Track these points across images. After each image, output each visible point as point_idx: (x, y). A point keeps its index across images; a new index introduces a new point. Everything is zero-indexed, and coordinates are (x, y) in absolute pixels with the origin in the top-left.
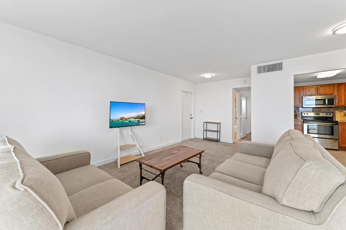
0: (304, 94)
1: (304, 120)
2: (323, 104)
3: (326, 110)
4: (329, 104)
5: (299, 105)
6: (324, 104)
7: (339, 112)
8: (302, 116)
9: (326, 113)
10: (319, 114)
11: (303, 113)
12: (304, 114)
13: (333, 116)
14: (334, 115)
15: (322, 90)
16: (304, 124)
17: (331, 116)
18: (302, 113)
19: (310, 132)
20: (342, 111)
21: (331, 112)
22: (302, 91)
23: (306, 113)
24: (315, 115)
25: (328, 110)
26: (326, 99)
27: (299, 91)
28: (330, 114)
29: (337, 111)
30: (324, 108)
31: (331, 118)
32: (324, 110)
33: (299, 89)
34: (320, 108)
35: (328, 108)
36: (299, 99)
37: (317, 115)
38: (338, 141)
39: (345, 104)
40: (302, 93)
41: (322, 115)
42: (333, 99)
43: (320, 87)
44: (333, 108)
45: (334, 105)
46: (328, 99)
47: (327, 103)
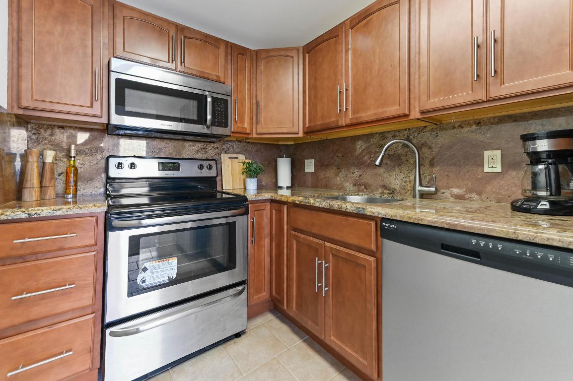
0: (119, 52)
1: (110, 207)
2: (195, 118)
3: (197, 152)
4: (213, 123)
5: (90, 111)
6: (202, 120)
7: (230, 158)
8: (108, 178)
9: (200, 163)
11: (113, 162)
12: (120, 165)
13: (217, 176)
14: (219, 172)
15: (191, 56)
16: (112, 235)
17: (213, 173)
18: (108, 159)
19: (144, 282)
20: (235, 156)
21: (211, 158)
22: (106, 25)
23: (126, 162)
24: (163, 170)
25: (204, 149)
26: (206, 97)
27: (90, 20)
28: (210, 167)
29: (225, 157)
30: (191, 143)
31: (211, 182)
32: (191, 149)
33: (92, 7)
34: (181, 142)
35: (202, 144)
36: (93, 73)
37: (170, 170)
38: (245, 292)
39: (252, 130)
40: (106, 41)
41: (188, 170)
42: (226, 101)
43: (185, 37)
44: (215, 145)
45: (226, 126)
46: (213, 98)
47: (209, 117)
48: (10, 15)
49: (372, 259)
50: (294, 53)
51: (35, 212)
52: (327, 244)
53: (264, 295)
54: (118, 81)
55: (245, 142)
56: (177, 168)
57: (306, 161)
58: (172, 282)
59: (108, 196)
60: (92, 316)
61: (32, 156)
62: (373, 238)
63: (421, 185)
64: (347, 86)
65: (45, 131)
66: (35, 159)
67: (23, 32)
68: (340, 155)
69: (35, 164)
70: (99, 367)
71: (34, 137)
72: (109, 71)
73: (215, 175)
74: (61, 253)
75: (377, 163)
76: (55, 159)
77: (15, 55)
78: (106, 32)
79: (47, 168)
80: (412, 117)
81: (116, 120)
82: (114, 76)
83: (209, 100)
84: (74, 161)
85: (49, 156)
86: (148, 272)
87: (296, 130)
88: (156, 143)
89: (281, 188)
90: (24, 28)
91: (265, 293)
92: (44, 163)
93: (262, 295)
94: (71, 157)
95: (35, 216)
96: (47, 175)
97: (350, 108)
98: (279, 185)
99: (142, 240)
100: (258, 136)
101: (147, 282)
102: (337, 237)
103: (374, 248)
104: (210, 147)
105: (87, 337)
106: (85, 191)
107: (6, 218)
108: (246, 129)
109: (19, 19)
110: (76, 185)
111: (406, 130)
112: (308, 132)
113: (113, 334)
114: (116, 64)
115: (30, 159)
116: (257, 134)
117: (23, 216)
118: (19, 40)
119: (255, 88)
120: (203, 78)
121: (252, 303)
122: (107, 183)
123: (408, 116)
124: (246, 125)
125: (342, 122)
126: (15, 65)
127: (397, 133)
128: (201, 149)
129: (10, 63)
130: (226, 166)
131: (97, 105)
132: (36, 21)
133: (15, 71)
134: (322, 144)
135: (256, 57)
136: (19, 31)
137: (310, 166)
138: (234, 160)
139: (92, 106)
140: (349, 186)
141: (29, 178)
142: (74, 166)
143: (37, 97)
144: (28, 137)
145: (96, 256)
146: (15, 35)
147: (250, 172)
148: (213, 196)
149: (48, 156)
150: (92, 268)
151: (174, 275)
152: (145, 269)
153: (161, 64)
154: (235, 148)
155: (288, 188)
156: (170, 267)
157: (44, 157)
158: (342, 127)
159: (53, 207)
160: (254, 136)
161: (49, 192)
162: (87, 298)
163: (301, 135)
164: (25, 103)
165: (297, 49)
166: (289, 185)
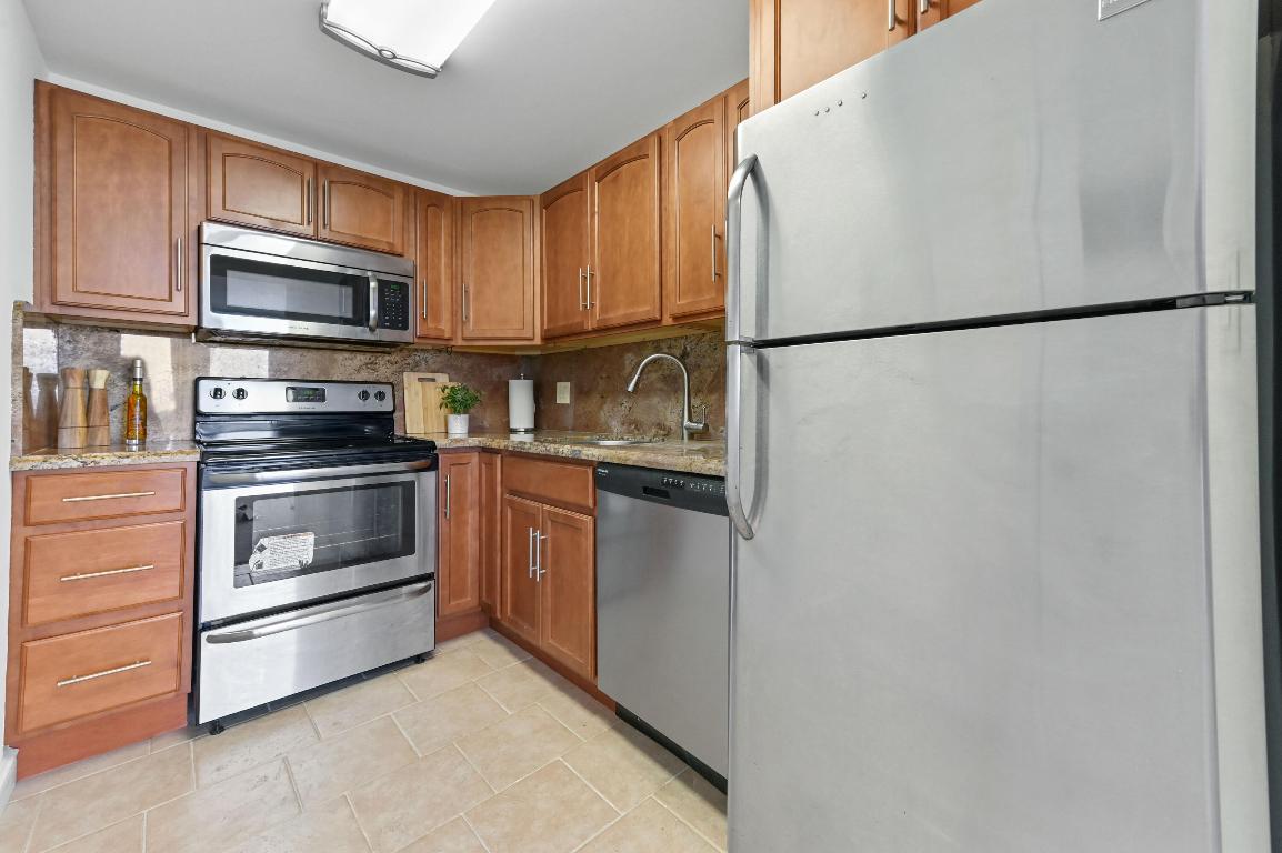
0: (217, 212)
1: (204, 455)
2: (349, 315)
3: (358, 370)
4: (381, 323)
5: (167, 307)
6: (360, 318)
7: (421, 380)
8: (197, 413)
9: (362, 388)
10: (322, 399)
11: (206, 388)
12: (218, 393)
13: (394, 411)
14: (399, 405)
15: (342, 214)
16: (209, 496)
17: (387, 406)
18: (197, 382)
19: (260, 566)
20: (430, 375)
21: (384, 381)
22: (193, 167)
23: (229, 388)
24: (295, 400)
25: (371, 365)
26: (367, 280)
27: (167, 163)
28: (381, 396)
29: (410, 379)
30: (347, 355)
31: (385, 420)
32: (347, 364)
33: (170, 142)
34: (328, 353)
35: (368, 356)
36: (172, 247)
37: (307, 400)
38: (432, 591)
39: (454, 332)
40: (194, 193)
41: (340, 400)
42: (404, 287)
43: (331, 182)
44: (392, 358)
45: (405, 327)
46: (380, 282)
47: (373, 313)
48: (37, 161)
49: (588, 519)
50: (525, 207)
51: (92, 459)
52: (546, 507)
53: (469, 600)
54: (215, 259)
55: (446, 353)
56: (320, 396)
57: (558, 384)
58: (305, 570)
59: (199, 442)
60: (177, 615)
61: (73, 378)
62: (590, 490)
63: (690, 420)
64: (592, 269)
65: (88, 337)
66: (78, 384)
67: (59, 188)
68: (604, 376)
69: (79, 391)
70: (190, 690)
71: (68, 347)
72: (200, 244)
73: (391, 409)
74: (131, 519)
75: (630, 388)
76: (109, 382)
77: (46, 221)
78: (193, 181)
79: (97, 397)
80: (665, 323)
81: (211, 320)
82: (207, 253)
83: (373, 284)
84: (141, 385)
85: (100, 379)
86: (266, 553)
87: (529, 335)
88: (281, 354)
89: (514, 431)
90: (60, 181)
91: (469, 599)
92: (91, 390)
93: (464, 600)
94: (135, 379)
95: (92, 464)
96: (97, 408)
97: (597, 303)
98: (513, 426)
99: (256, 504)
100: (465, 344)
101: (266, 567)
102: (555, 496)
103: (590, 503)
104: (382, 360)
105: (171, 644)
106: (158, 436)
107: (50, 467)
108: (443, 331)
109: (52, 168)
110: (144, 424)
111: (682, 337)
112: (546, 338)
113: (211, 640)
114: (210, 231)
115: (71, 383)
116: (464, 339)
117: (75, 464)
118: (53, 200)
119: (459, 262)
120: (365, 248)
121: (445, 611)
122: (195, 422)
123: (660, 320)
124: (445, 327)
125: (589, 326)
126: (46, 239)
127: (673, 342)
128: (367, 364)
129: (38, 233)
130: (413, 392)
131: (179, 298)
132: (78, 169)
133: (46, 248)
134: (581, 356)
135: (461, 209)
136: (52, 185)
137: (564, 395)
138: (427, 383)
139: (170, 300)
140: (615, 425)
141: (69, 413)
142: (141, 395)
143: (81, 287)
144: (59, 347)
145: (183, 526)
146: (45, 191)
147: (454, 404)
148: (385, 442)
149: (97, 377)
150: (178, 544)
151: (309, 558)
152: (262, 548)
153: (288, 228)
154: (430, 362)
155: (527, 431)
156: (304, 548)
157: (91, 379)
158: (589, 332)
159: (118, 454)
160: (460, 342)
161: (100, 436)
162: (169, 587)
163: (538, 341)
164: (62, 297)
165: (531, 200)
166: (531, 426)
